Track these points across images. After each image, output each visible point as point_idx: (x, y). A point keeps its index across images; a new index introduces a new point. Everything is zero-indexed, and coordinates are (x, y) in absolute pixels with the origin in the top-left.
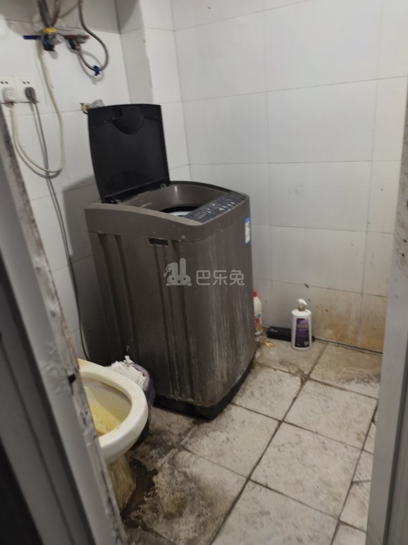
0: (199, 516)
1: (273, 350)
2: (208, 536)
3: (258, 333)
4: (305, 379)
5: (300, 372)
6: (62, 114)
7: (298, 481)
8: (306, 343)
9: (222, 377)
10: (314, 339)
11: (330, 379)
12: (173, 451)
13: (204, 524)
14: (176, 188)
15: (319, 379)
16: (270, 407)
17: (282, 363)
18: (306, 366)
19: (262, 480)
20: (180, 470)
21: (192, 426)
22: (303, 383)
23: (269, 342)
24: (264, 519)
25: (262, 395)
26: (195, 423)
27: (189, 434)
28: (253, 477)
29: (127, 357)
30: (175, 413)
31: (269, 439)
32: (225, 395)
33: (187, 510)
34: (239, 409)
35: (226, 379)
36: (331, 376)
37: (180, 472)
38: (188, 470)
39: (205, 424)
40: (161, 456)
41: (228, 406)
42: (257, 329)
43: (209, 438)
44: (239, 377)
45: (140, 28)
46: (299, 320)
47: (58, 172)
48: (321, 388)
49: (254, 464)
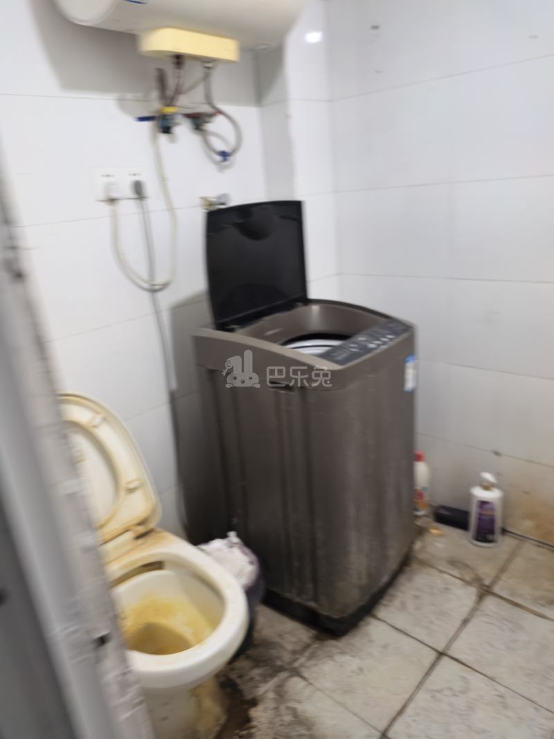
1: (442, 541)
3: (421, 513)
4: (485, 592)
5: (477, 581)
6: (177, 212)
8: (490, 537)
9: (360, 578)
10: (504, 531)
12: (283, 675)
14: (316, 310)
15: (506, 595)
16: (428, 628)
17: (453, 562)
18: (487, 571)
20: (289, 704)
21: (312, 641)
22: (481, 597)
23: (436, 528)
25: (417, 608)
26: (317, 638)
27: (307, 654)
28: (390, 734)
29: (232, 534)
30: (290, 619)
32: (361, 604)
34: (382, 626)
35: (364, 581)
36: (525, 592)
37: (288, 708)
38: (299, 707)
39: (332, 642)
40: (265, 678)
41: (366, 619)
42: (419, 507)
43: (333, 664)
44: (385, 579)
45: (283, 101)
46: (483, 503)
48: (507, 610)
49: (394, 713)
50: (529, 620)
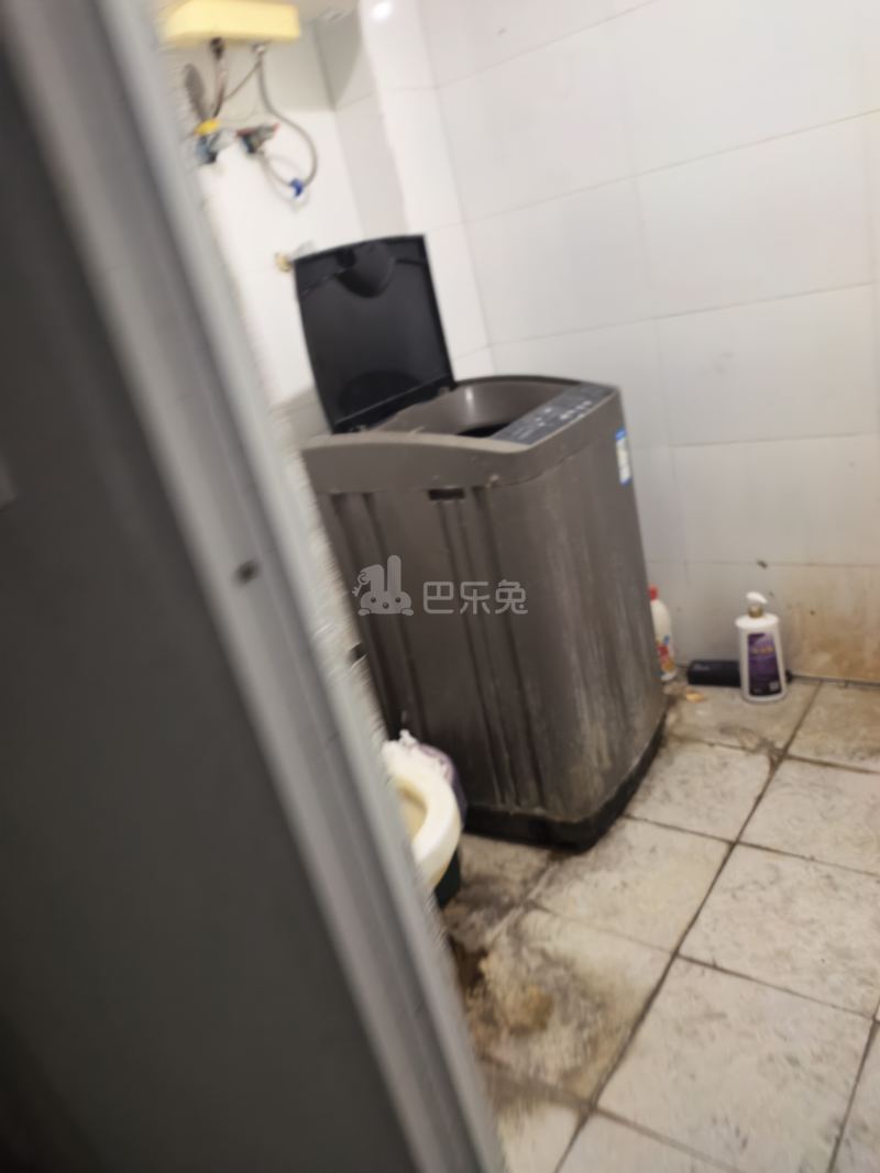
0: (581, 1026)
1: (702, 707)
2: (603, 1062)
3: (668, 676)
4: (778, 758)
5: (765, 745)
7: (779, 953)
8: (773, 686)
9: (600, 760)
10: (790, 678)
11: (833, 752)
12: (514, 914)
13: (593, 1042)
14: (469, 395)
15: (809, 755)
16: (708, 816)
17: (725, 730)
18: (777, 733)
19: (704, 956)
20: (533, 945)
21: (548, 864)
22: (774, 766)
23: (692, 692)
24: (715, 1026)
25: (687, 795)
26: (553, 858)
27: (544, 879)
28: (684, 951)
29: (405, 734)
30: (511, 844)
31: (710, 880)
32: (608, 798)
33: (555, 1019)
34: (641, 827)
35: (607, 764)
36: (835, 747)
37: (532, 951)
38: (549, 947)
39: (575, 860)
40: (490, 922)
41: (617, 822)
42: (664, 668)
43: (584, 885)
44: (636, 762)
45: (370, 94)
46: (754, 638)
48: (815, 773)
49: (683, 926)
50: (846, 780)
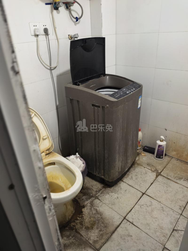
0: (100, 231)
1: (145, 157)
2: (103, 241)
3: (139, 148)
4: (159, 174)
5: (156, 170)
6: (59, 40)
7: (147, 224)
8: (161, 157)
9: (119, 169)
10: (166, 155)
12: (93, 198)
13: (102, 235)
15: (165, 176)
16: (140, 185)
17: (148, 164)
18: (160, 168)
19: (131, 220)
20: (95, 208)
21: (102, 188)
22: (157, 176)
23: (143, 153)
24: (129, 238)
25: (136, 179)
26: (104, 187)
27: (101, 192)
28: (126, 218)
29: (77, 154)
30: (95, 181)
31: (137, 201)
32: (119, 177)
33: (95, 227)
34: (125, 184)
36: (171, 175)
37: (94, 209)
38: (98, 209)
39: (108, 188)
40: (87, 200)
41: (120, 182)
42: (138, 146)
43: (109, 195)
44: (127, 170)
46: (160, 146)
47: (55, 68)
48: (165, 180)
49: (128, 211)
50: (172, 184)
